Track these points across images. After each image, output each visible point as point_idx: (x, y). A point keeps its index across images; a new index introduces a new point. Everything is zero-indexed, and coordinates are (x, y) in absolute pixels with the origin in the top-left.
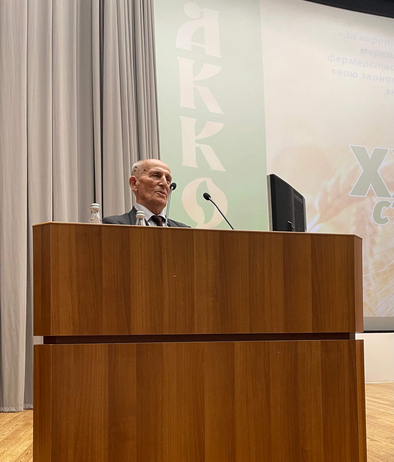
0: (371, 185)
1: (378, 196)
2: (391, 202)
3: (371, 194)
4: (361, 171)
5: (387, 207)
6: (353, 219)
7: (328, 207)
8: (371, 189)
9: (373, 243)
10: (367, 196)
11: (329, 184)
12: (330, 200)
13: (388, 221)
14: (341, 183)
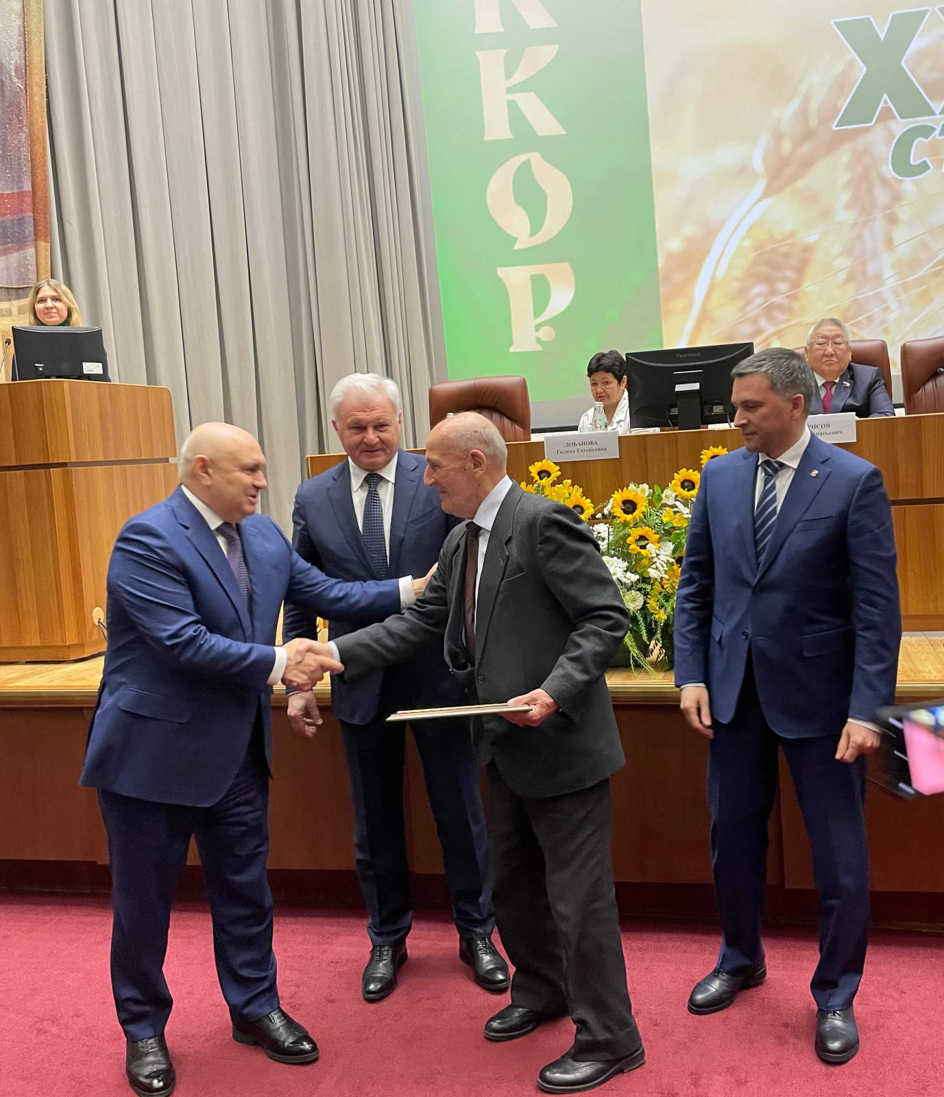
0: (885, 96)
1: (902, 117)
2: (935, 126)
3: (886, 116)
4: (861, 70)
5: (926, 138)
6: (843, 177)
7: (784, 162)
8: (885, 105)
9: (892, 220)
10: (875, 123)
11: (786, 114)
12: (787, 146)
13: (929, 168)
14: (814, 106)
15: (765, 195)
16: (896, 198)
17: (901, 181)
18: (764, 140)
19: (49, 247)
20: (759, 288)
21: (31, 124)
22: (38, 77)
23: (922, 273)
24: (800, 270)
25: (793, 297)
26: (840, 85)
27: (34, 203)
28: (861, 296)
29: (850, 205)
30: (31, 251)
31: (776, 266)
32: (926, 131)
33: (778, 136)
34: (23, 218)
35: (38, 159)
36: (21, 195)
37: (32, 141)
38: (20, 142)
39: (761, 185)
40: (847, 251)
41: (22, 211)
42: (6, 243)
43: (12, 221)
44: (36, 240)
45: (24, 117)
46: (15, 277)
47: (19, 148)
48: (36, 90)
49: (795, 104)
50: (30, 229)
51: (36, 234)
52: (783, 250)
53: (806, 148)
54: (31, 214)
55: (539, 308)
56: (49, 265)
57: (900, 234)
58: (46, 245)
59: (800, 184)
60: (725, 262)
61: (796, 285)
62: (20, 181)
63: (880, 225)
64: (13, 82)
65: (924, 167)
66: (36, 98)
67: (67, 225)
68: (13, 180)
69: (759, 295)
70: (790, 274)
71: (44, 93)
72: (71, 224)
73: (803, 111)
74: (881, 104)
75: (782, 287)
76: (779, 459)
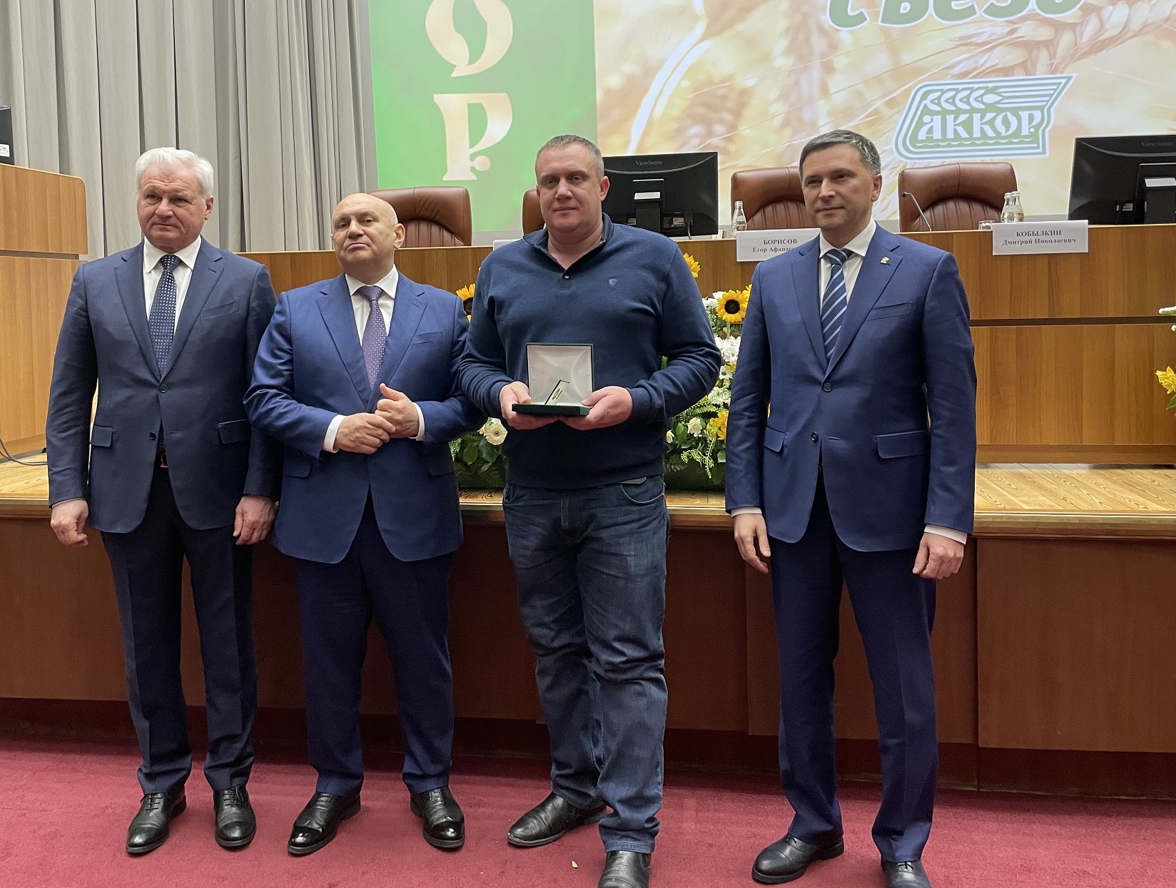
6: (783, 23)
7: (725, 5)
9: (829, 69)
13: (866, 19)
15: (704, 38)
16: (833, 46)
17: (839, 31)
20: (695, 130)
23: (857, 122)
24: (737, 113)
25: (729, 140)
28: (796, 142)
29: (788, 51)
31: (714, 108)
39: (701, 28)
40: (783, 97)
52: (721, 92)
55: (476, 136)
57: (835, 83)
59: (740, 27)
60: (663, 101)
61: (733, 127)
63: (816, 73)
65: (860, 18)
69: (696, 136)
70: (727, 116)
75: (719, 129)
76: (846, 247)
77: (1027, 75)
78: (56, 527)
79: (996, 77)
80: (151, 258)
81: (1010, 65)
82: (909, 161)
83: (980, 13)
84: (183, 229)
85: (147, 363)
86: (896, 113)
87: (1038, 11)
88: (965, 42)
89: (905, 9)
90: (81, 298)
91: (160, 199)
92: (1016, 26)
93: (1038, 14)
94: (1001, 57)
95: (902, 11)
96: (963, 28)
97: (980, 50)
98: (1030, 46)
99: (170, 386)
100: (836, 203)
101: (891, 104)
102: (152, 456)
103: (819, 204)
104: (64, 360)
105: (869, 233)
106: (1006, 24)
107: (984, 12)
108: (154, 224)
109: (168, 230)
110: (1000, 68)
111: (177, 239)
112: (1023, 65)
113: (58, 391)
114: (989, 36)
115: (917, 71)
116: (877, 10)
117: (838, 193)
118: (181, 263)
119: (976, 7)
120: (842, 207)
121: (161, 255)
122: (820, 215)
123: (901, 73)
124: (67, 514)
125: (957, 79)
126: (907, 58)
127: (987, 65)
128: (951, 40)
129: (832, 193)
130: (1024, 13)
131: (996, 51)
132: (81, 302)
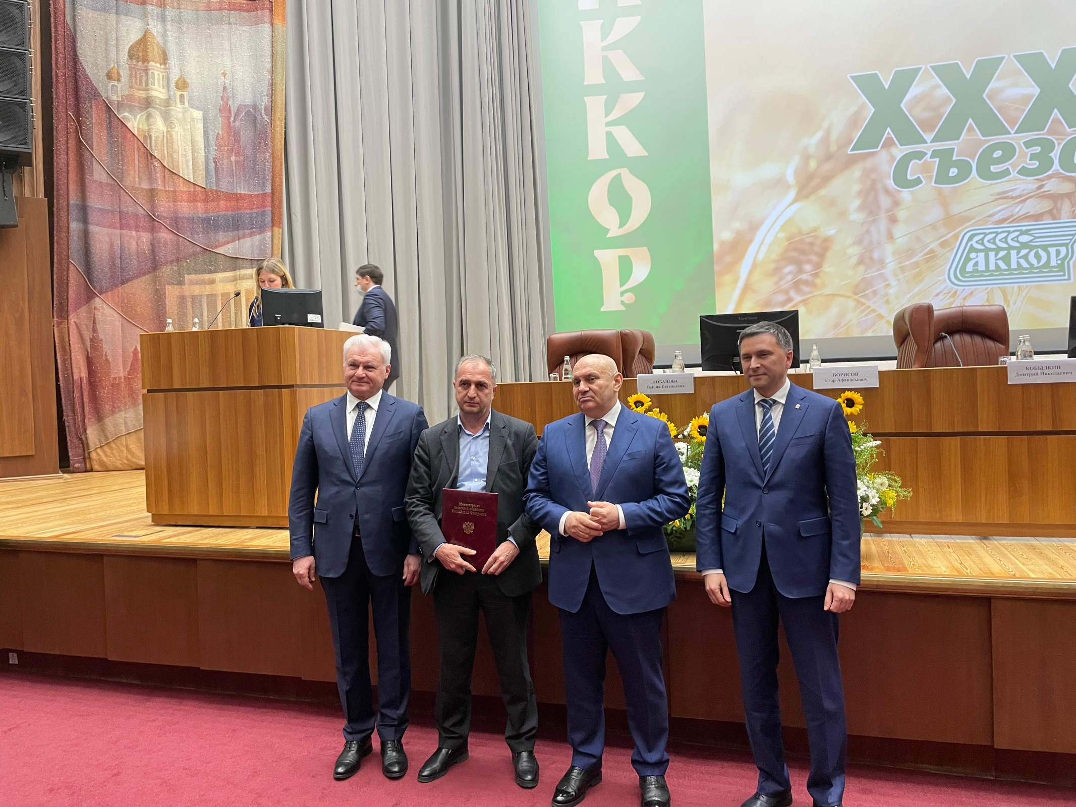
0: (889, 129)
1: (901, 145)
2: (926, 151)
3: (889, 143)
4: (870, 110)
5: (920, 160)
6: (856, 187)
7: (811, 177)
8: (888, 136)
9: (893, 220)
10: (881, 147)
11: (812, 141)
12: (813, 164)
13: (922, 182)
14: (834, 136)
15: (795, 201)
16: (896, 203)
17: (900, 191)
18: (795, 161)
19: (281, 231)
20: (789, 268)
21: (273, 146)
22: (279, 114)
23: (915, 259)
24: (822, 255)
25: (816, 275)
26: (854, 121)
27: (272, 202)
28: (868, 276)
29: (861, 208)
30: (269, 234)
31: (803, 252)
32: (920, 155)
33: (806, 158)
34: (265, 211)
35: (277, 170)
36: (264, 194)
37: (273, 158)
38: (265, 158)
39: (792, 194)
40: (859, 242)
41: (264, 206)
42: (252, 228)
43: (257, 213)
44: (272, 226)
45: (269, 142)
46: (256, 252)
47: (265, 163)
48: (278, 123)
49: (819, 135)
50: (268, 219)
51: (272, 222)
52: (808, 240)
53: (827, 167)
54: (270, 209)
55: (624, 279)
56: (280, 244)
57: (899, 231)
58: (279, 231)
59: (822, 192)
60: (764, 249)
61: (818, 266)
62: (264, 185)
63: (883, 224)
64: (263, 118)
65: (918, 181)
66: (278, 129)
67: (293, 216)
68: (259, 184)
69: (789, 273)
70: (814, 258)
71: (283, 125)
72: (296, 216)
73: (826, 139)
74: (885, 135)
75: (808, 267)
76: (773, 397)
77: (1054, 220)
78: (297, 574)
79: (1029, 222)
80: (352, 402)
81: (1040, 212)
82: (960, 288)
83: (1014, 174)
84: (371, 384)
85: (348, 470)
86: (948, 252)
87: (1061, 171)
88: (1003, 196)
89: (953, 172)
90: (309, 430)
91: (358, 367)
92: (1044, 183)
93: (1062, 173)
94: (1031, 207)
95: (951, 175)
96: (1001, 185)
97: (1014, 202)
98: (1055, 198)
99: (362, 485)
100: (760, 372)
101: (944, 245)
102: (350, 530)
103: (751, 372)
104: (299, 468)
105: (786, 387)
106: (1036, 181)
107: (1018, 173)
108: (353, 381)
109: (363, 386)
110: (1030, 216)
111: (367, 391)
112: (1050, 212)
113: (296, 488)
114: (1023, 191)
115: (966, 219)
116: (931, 174)
117: (762, 365)
118: (369, 406)
119: (1011, 169)
120: (765, 374)
121: (357, 401)
122: (752, 379)
123: (951, 221)
124: (302, 566)
125: (998, 224)
126: (955, 209)
127: (1020, 214)
128: (991, 195)
129: (759, 365)
130: (1050, 172)
131: (1028, 202)
132: (310, 432)
